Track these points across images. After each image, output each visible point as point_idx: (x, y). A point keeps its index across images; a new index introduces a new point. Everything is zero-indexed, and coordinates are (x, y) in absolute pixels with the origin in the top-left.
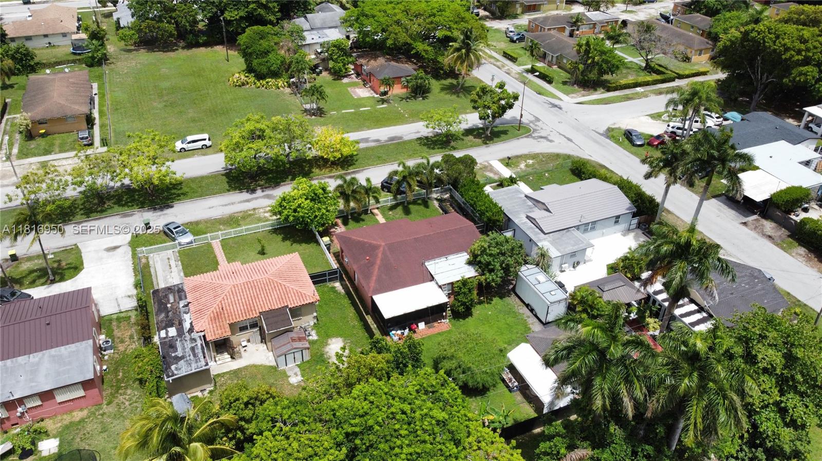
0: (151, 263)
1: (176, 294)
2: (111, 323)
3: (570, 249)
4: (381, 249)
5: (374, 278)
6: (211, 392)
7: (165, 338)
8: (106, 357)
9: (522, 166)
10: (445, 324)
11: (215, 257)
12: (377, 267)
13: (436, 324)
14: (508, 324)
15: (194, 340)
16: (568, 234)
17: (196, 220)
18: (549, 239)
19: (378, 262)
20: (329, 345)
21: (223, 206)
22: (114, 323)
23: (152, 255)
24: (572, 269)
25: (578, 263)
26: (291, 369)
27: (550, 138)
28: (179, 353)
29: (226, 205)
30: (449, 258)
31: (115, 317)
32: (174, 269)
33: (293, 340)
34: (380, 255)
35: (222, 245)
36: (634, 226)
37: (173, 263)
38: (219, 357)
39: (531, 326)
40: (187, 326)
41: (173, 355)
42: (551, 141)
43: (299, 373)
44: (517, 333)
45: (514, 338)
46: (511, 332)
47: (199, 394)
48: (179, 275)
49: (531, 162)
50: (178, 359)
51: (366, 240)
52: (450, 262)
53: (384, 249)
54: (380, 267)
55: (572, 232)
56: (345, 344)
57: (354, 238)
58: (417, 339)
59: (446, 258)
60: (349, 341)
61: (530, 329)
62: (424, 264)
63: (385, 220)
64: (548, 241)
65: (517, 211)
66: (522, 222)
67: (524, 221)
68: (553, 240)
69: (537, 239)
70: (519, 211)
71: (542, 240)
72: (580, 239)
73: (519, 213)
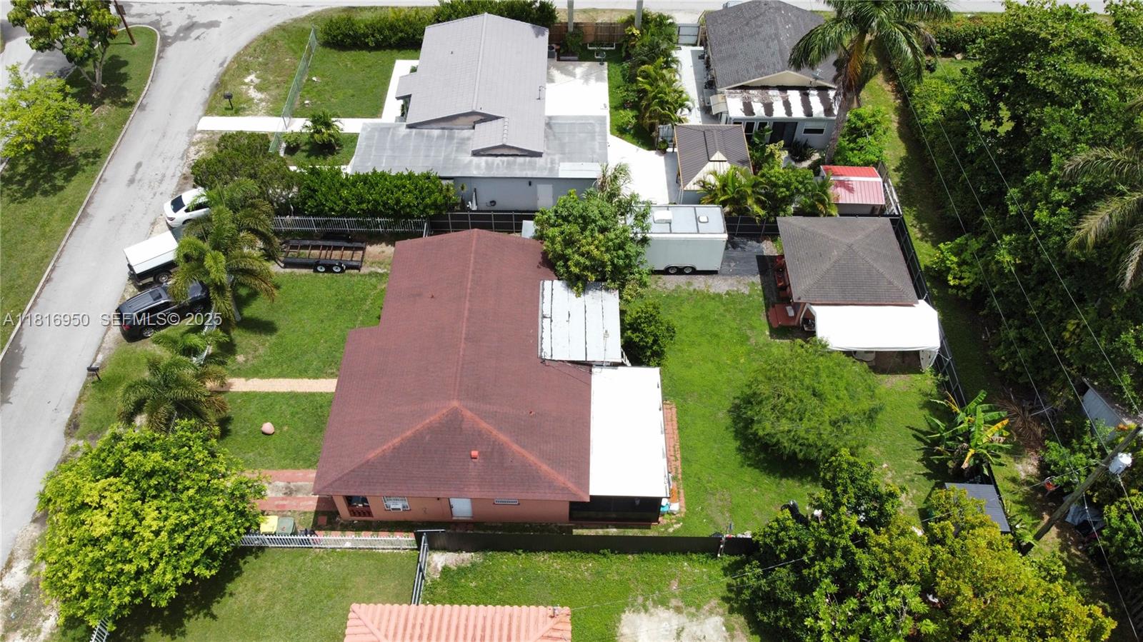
4: (468, 414)
5: (545, 467)
9: (257, 95)
16: (556, 130)
19: (503, 438)
27: (201, 20)
30: (547, 312)
34: (484, 425)
39: (712, 290)
42: (212, 24)
49: (251, 78)
51: (408, 433)
52: (559, 317)
53: (471, 410)
54: (517, 442)
55: (555, 124)
56: (646, 611)
57: (371, 455)
58: (680, 471)
59: (544, 317)
60: (640, 599)
61: (719, 296)
62: (544, 361)
63: (262, 378)
64: (562, 161)
65: (447, 159)
66: (483, 167)
67: (483, 164)
68: (563, 154)
69: (545, 171)
70: (447, 156)
71: (553, 167)
72: (581, 123)
73: (455, 159)
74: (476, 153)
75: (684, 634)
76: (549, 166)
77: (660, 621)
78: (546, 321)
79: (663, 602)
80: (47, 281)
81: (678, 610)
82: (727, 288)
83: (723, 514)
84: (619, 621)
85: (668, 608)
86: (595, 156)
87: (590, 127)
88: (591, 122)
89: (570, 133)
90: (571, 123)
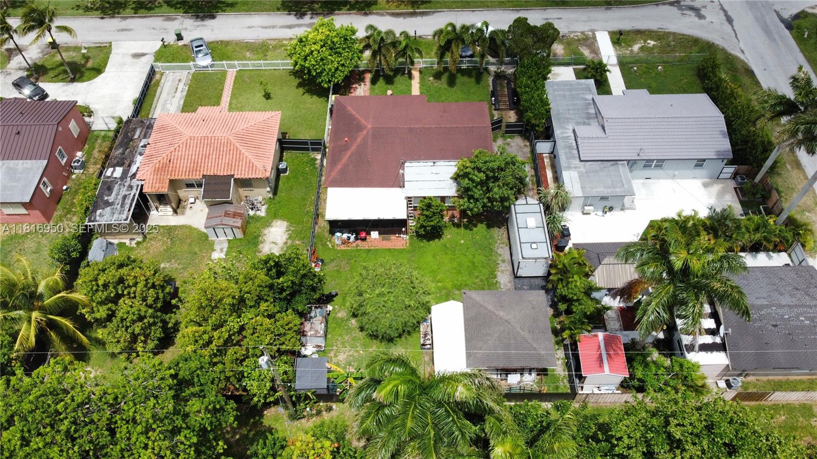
0: (162, 81)
1: (144, 130)
2: (96, 140)
3: (601, 191)
4: (365, 132)
5: (339, 167)
6: (138, 243)
7: (109, 177)
8: (74, 176)
9: (636, 48)
10: (401, 241)
11: (222, 90)
12: (349, 153)
13: (393, 237)
14: (473, 263)
15: (131, 187)
16: (611, 168)
17: (228, 40)
18: (583, 169)
19: (353, 148)
20: (272, 226)
21: (262, 27)
22: (99, 141)
23: (167, 72)
24: (600, 213)
25: (611, 209)
26: (221, 242)
27: (703, 12)
28: (111, 199)
29: (266, 27)
30: (437, 164)
31: (103, 134)
32: (179, 94)
33: (227, 214)
34: (359, 140)
35: (236, 77)
36: (729, 176)
37: (181, 86)
38: (161, 208)
39: (499, 273)
40: (133, 169)
41: (106, 198)
42: (701, 17)
43: (225, 250)
44: (477, 277)
45: (469, 282)
46: (470, 273)
47: (127, 242)
48: (179, 103)
49: (652, 43)
50: (108, 204)
51: (357, 116)
52: (435, 169)
53: (367, 133)
54: (352, 154)
55: (618, 168)
56: (287, 231)
57: (349, 108)
58: (362, 248)
59: (434, 163)
60: (293, 229)
61: (495, 277)
62: (403, 163)
63: (420, 87)
64: (579, 172)
65: (567, 118)
66: (564, 135)
67: (567, 135)
68: (586, 172)
69: (567, 165)
70: (571, 118)
71: (572, 168)
72: (622, 181)
73: (568, 122)
74: (574, 131)
75: (274, 245)
76: (572, 166)
77: (281, 237)
78: (432, 164)
79: (290, 237)
80: (473, 11)
81: (286, 243)
82: (502, 282)
83: (336, 266)
84: (284, 221)
85: (287, 239)
86: (588, 189)
87: (619, 185)
88: (626, 186)
89: (610, 175)
90: (621, 176)
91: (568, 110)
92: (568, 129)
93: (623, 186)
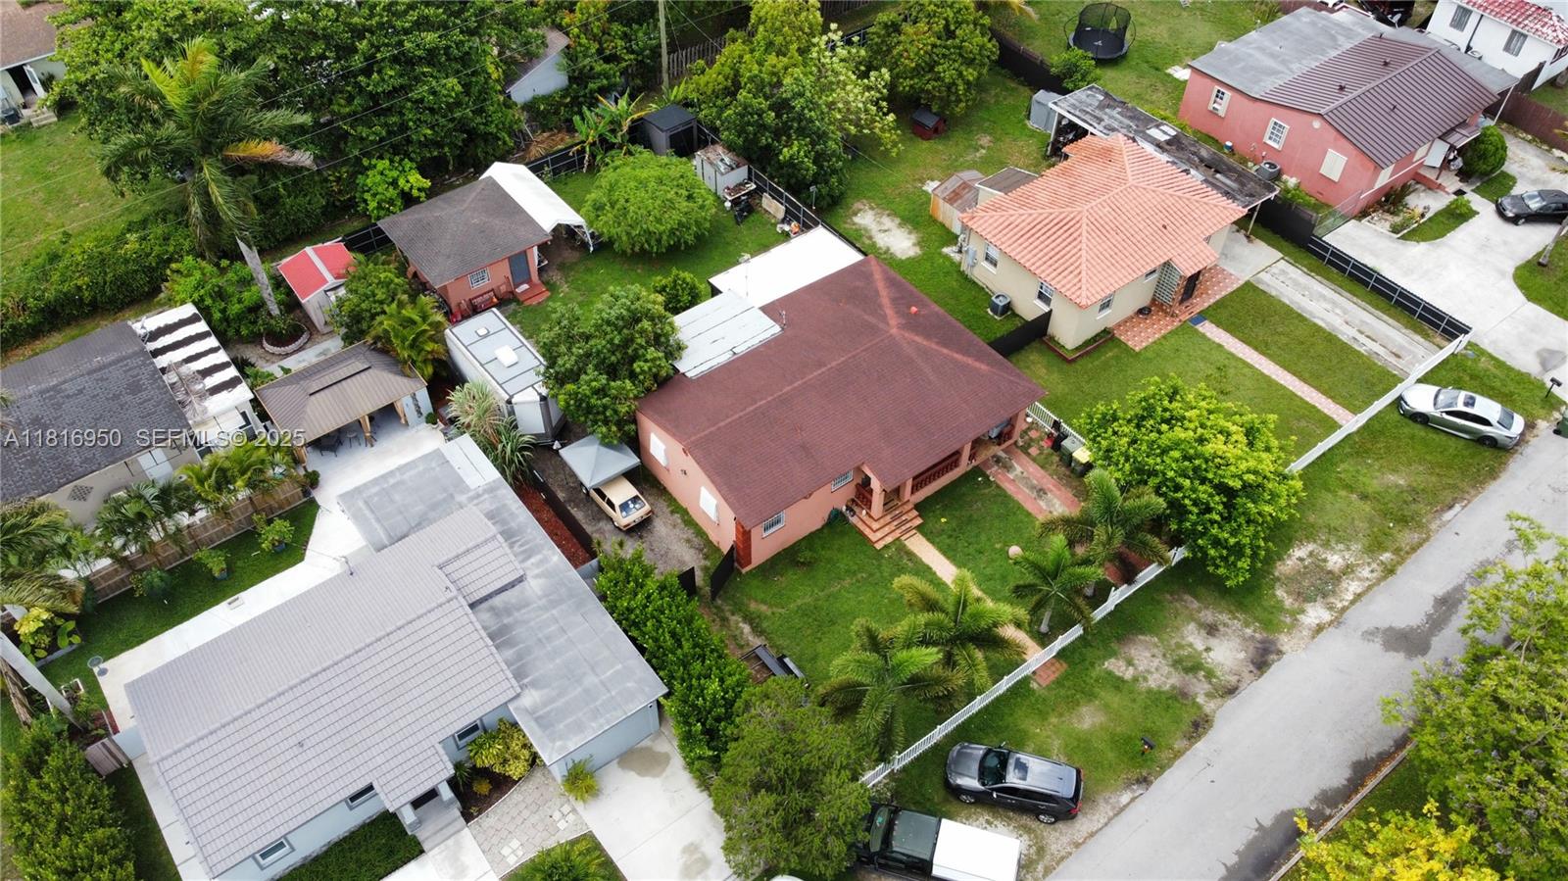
20: (914, 245)
34: (891, 314)
62: (785, 328)
64: (467, 489)
65: (553, 604)
66: (539, 557)
67: (533, 560)
68: (452, 496)
69: (499, 492)
70: (545, 609)
71: (485, 491)
72: (372, 512)
73: (546, 595)
81: (871, 238)
84: (910, 258)
86: (434, 465)
87: (376, 499)
88: (361, 504)
89: (401, 513)
90: (378, 520)
91: (563, 631)
92: (537, 576)
93: (366, 502)
